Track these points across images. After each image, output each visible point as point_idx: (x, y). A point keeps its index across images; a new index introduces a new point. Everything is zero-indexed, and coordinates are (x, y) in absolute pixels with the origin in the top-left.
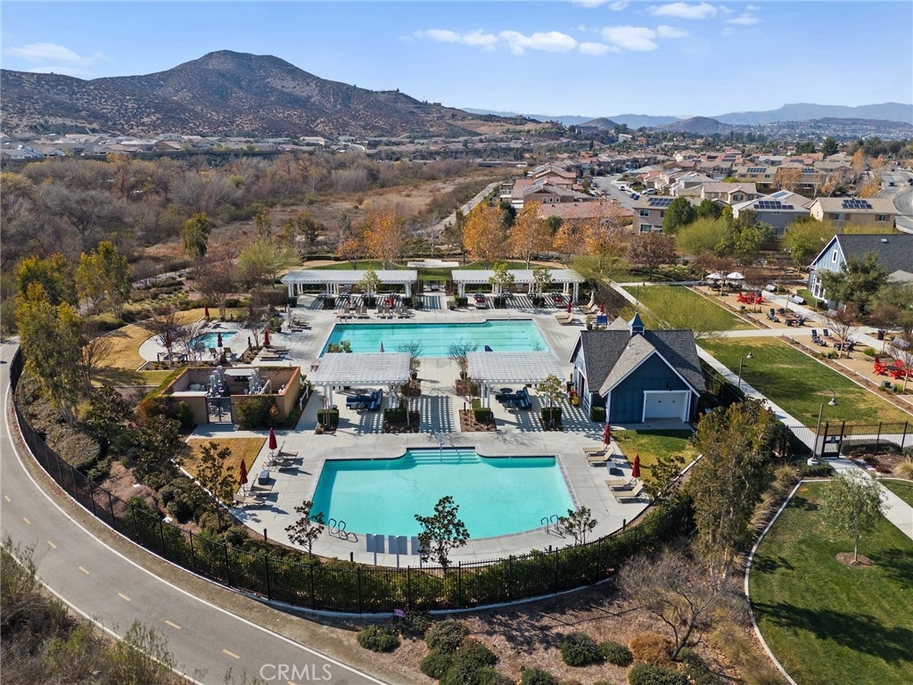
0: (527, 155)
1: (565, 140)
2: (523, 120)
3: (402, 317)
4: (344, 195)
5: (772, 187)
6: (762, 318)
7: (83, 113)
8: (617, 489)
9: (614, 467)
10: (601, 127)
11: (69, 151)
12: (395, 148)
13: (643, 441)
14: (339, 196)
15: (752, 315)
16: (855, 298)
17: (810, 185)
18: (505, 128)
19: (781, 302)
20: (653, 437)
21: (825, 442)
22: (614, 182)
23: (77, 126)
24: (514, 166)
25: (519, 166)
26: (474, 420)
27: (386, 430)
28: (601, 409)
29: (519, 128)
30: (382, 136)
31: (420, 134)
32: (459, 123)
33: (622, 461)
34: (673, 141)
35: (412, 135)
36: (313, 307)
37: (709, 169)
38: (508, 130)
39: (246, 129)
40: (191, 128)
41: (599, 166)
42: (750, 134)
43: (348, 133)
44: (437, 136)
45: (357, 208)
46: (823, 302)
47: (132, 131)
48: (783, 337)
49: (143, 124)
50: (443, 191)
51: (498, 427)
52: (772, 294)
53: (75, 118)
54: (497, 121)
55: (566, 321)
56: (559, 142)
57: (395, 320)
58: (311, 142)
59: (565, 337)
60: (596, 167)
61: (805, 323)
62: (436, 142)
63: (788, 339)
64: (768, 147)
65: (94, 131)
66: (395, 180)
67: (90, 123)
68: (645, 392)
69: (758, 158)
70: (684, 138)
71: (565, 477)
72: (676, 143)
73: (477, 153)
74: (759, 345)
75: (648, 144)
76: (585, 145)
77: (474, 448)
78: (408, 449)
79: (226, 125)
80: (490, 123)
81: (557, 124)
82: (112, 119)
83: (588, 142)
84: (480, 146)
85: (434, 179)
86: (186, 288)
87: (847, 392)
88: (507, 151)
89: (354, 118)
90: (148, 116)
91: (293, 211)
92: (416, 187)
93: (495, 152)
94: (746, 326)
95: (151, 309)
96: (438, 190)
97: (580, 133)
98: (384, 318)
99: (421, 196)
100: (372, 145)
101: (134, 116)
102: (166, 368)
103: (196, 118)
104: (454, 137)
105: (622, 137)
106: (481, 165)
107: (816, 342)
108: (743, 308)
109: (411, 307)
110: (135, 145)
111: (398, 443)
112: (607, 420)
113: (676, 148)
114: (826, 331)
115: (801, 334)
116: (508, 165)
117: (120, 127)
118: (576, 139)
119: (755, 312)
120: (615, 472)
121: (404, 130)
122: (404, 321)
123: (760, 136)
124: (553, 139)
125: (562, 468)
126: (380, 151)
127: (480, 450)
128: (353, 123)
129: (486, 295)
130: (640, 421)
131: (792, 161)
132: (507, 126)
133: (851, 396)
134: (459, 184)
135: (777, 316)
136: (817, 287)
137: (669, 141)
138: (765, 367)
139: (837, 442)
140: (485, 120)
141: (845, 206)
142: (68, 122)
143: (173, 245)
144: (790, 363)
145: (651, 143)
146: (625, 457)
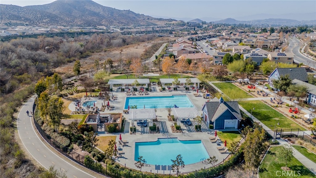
0: (173, 33)
1: (185, 27)
2: (171, 20)
3: (146, 95)
4: (116, 48)
5: (255, 46)
6: (255, 94)
7: (23, 19)
8: (220, 150)
9: (218, 143)
10: (197, 22)
11: (21, 33)
12: (129, 30)
13: (225, 135)
14: (114, 48)
15: (252, 93)
16: (283, 88)
17: (266, 45)
18: (165, 23)
19: (260, 88)
20: (228, 134)
21: (276, 135)
22: (204, 43)
23: (21, 23)
24: (170, 36)
25: (171, 36)
26: (175, 129)
27: (150, 133)
28: (212, 125)
29: (170, 23)
30: (124, 26)
31: (137, 25)
32: (150, 21)
33: (220, 141)
34: (221, 27)
35: (135, 25)
36: (117, 91)
37: (234, 39)
38: (167, 24)
39: (78, 23)
40: (60, 24)
41: (198, 37)
42: (246, 24)
43: (113, 25)
44: (143, 26)
45: (121, 53)
46: (273, 88)
47: (40, 25)
48: (262, 100)
49: (43, 22)
50: (148, 46)
51: (183, 131)
52: (257, 85)
53: (20, 21)
54: (163, 20)
55: (196, 95)
56: (184, 28)
57: (144, 96)
58: (101, 28)
59: (197, 101)
60: (197, 38)
61: (268, 95)
62: (143, 28)
63: (263, 101)
64: (252, 29)
65: (27, 25)
66: (132, 42)
67: (26, 22)
68: (225, 120)
69: (249, 34)
70: (225, 26)
71: (205, 146)
72: (222, 28)
73: (157, 31)
74: (255, 103)
75: (213, 28)
76: (192, 29)
77: (177, 138)
78: (158, 139)
79: (71, 22)
80: (160, 21)
81: (183, 21)
82: (33, 20)
83: (193, 27)
84: (157, 29)
85: (144, 42)
86: (75, 85)
87: (281, 118)
88: (167, 31)
89: (115, 19)
90: (45, 19)
91: (100, 54)
92: (139, 45)
93: (163, 31)
94: (251, 97)
95: (67, 93)
96: (146, 46)
97: (190, 24)
98: (141, 95)
99: (141, 48)
100: (122, 29)
101: (40, 19)
102: (79, 114)
103: (62, 20)
104: (149, 26)
105: (204, 26)
106: (159, 36)
107: (272, 102)
108: (249, 90)
109: (148, 91)
110: (43, 31)
111: (155, 137)
112: (214, 129)
113: (222, 29)
114: (274, 98)
115: (267, 99)
116: (168, 36)
117: (35, 23)
118: (189, 26)
119: (253, 92)
120: (219, 145)
121: (132, 24)
122: (147, 96)
123: (249, 25)
124: (181, 26)
125: (203, 144)
126: (125, 31)
127: (179, 138)
128: (115, 21)
129: (171, 86)
130: (223, 129)
131: (260, 36)
132: (166, 22)
133: (282, 120)
134: (153, 44)
135: (260, 93)
136: (271, 83)
137: (220, 27)
138: (258, 111)
139: (280, 134)
140: (159, 20)
141: (278, 55)
142: (18, 22)
143: (64, 68)
144: (264, 109)
145: (214, 28)
146: (221, 140)
